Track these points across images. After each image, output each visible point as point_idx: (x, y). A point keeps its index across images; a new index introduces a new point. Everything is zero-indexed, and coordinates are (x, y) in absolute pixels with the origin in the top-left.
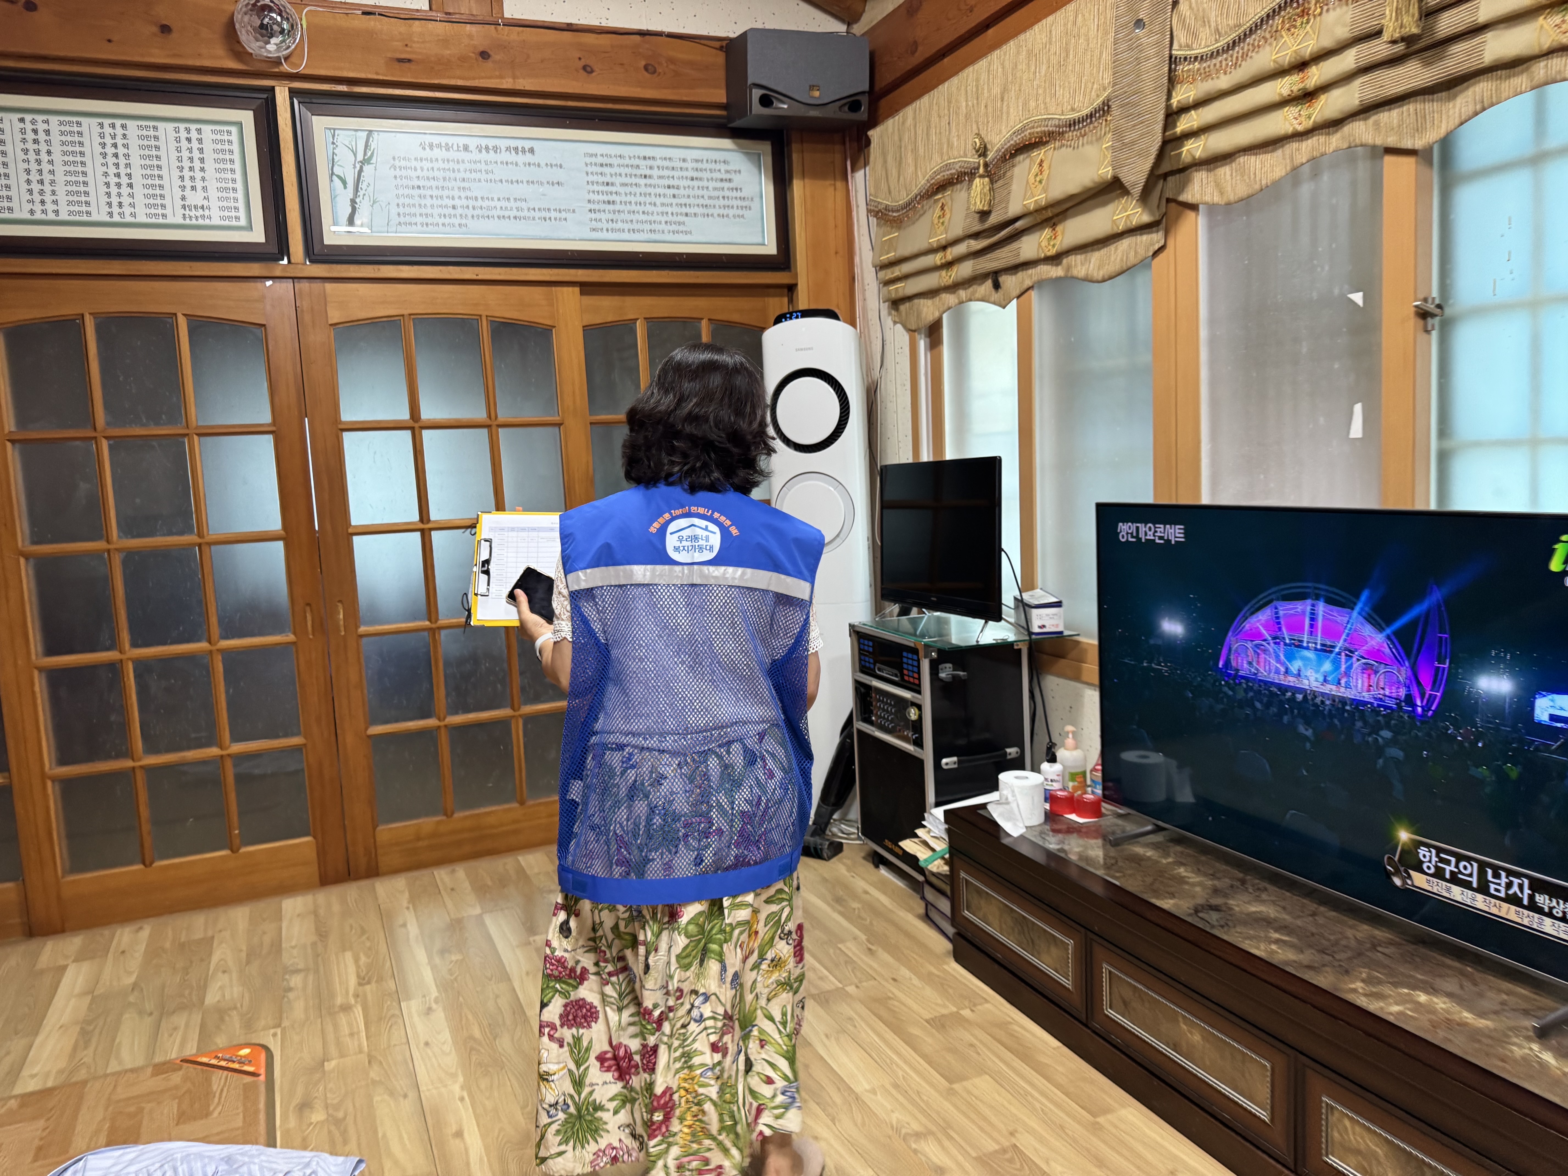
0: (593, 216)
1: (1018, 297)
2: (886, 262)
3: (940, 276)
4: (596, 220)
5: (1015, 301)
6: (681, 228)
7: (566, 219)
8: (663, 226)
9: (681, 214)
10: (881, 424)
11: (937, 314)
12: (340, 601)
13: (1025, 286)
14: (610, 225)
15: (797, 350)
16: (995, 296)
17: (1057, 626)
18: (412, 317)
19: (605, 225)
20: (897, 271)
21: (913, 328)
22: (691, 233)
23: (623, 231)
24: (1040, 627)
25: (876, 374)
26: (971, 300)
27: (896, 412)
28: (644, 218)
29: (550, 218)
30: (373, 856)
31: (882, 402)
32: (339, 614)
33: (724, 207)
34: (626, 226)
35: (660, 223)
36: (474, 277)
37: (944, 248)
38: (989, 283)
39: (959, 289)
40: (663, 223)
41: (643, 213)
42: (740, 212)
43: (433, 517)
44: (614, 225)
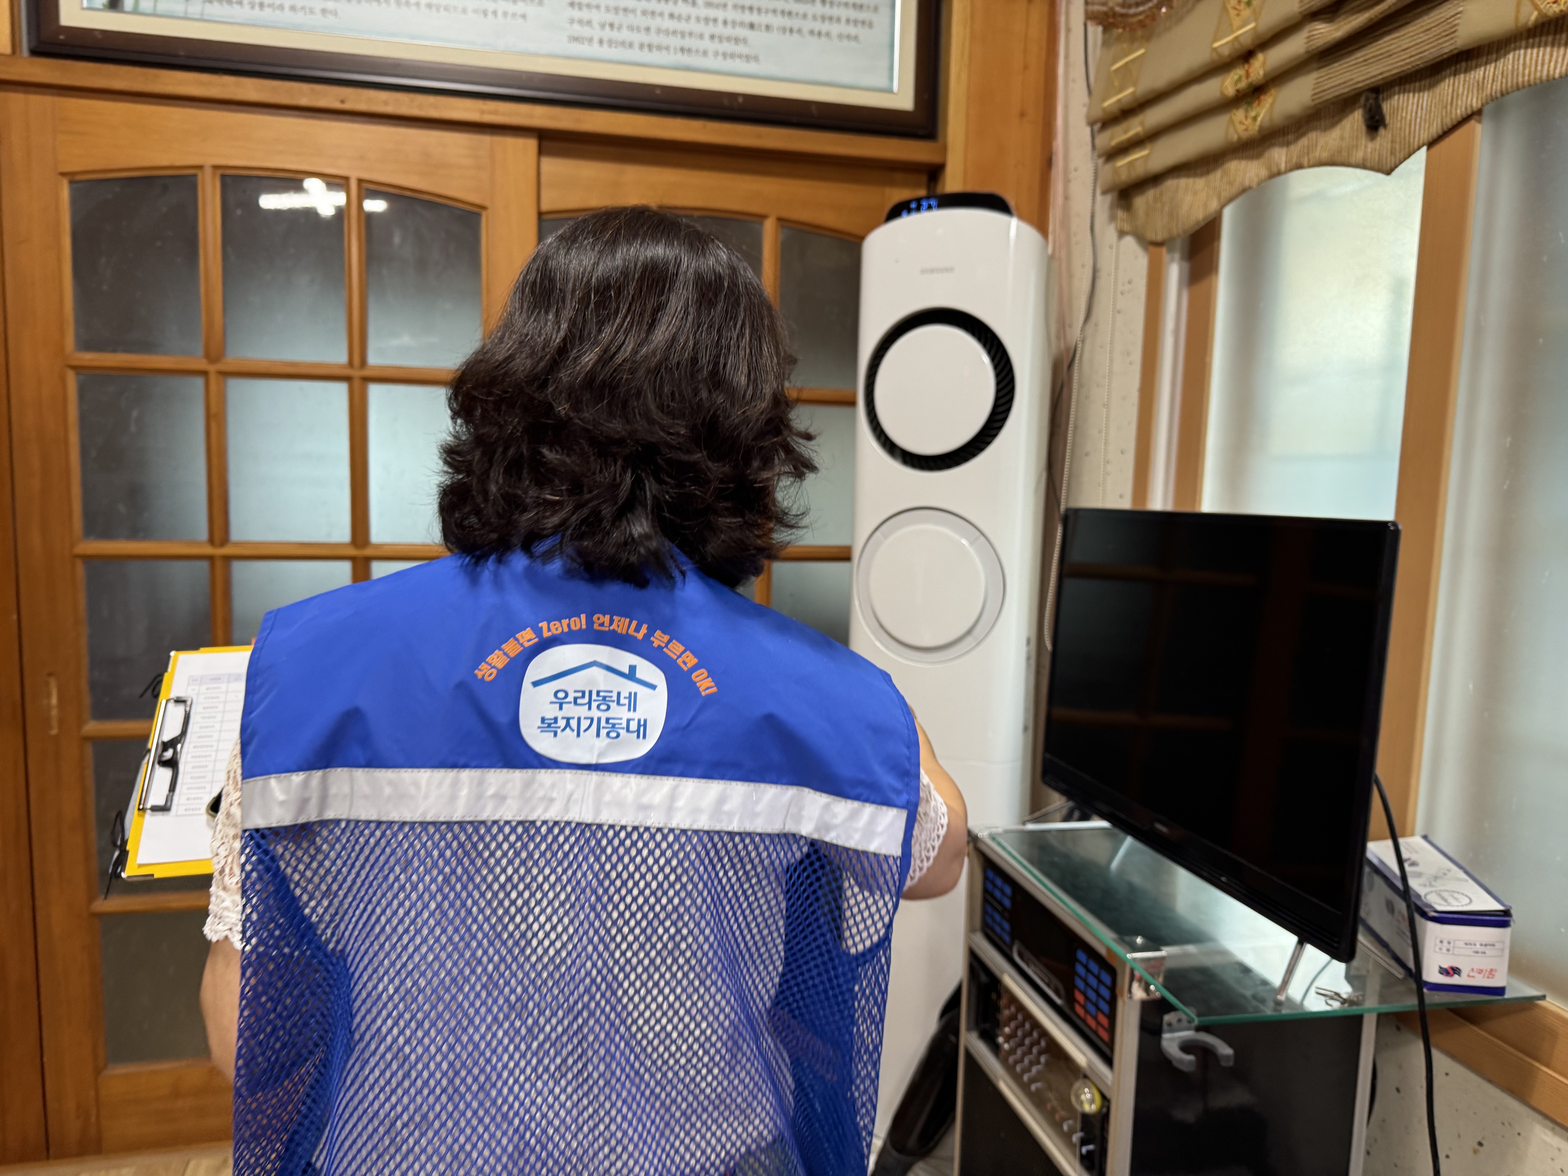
0: (576, 14)
1: (1431, 144)
2: (1115, 110)
3: (1231, 121)
4: (580, 22)
5: (1422, 155)
6: (741, 49)
7: (524, 16)
8: (706, 44)
9: (742, 24)
10: (1076, 427)
11: (1214, 205)
12: (50, 674)
13: (1459, 112)
14: (607, 33)
15: (924, 271)
16: (1367, 148)
17: (1491, 973)
18: (220, 172)
19: (596, 33)
20: (1135, 127)
21: (1159, 238)
22: (756, 59)
23: (631, 45)
24: (1444, 972)
25: (1075, 333)
26: (1299, 167)
27: (1107, 406)
28: (668, 24)
29: (495, 13)
30: (93, 1119)
31: (1081, 386)
32: (49, 696)
33: (823, 18)
34: (638, 38)
35: (701, 36)
36: (337, 105)
37: (1246, 56)
38: (1356, 119)
39: (1272, 145)
40: (707, 37)
41: (672, 16)
42: (852, 30)
43: (236, 535)
44: (615, 35)
